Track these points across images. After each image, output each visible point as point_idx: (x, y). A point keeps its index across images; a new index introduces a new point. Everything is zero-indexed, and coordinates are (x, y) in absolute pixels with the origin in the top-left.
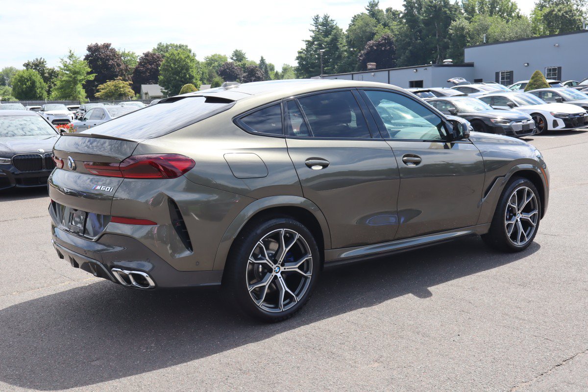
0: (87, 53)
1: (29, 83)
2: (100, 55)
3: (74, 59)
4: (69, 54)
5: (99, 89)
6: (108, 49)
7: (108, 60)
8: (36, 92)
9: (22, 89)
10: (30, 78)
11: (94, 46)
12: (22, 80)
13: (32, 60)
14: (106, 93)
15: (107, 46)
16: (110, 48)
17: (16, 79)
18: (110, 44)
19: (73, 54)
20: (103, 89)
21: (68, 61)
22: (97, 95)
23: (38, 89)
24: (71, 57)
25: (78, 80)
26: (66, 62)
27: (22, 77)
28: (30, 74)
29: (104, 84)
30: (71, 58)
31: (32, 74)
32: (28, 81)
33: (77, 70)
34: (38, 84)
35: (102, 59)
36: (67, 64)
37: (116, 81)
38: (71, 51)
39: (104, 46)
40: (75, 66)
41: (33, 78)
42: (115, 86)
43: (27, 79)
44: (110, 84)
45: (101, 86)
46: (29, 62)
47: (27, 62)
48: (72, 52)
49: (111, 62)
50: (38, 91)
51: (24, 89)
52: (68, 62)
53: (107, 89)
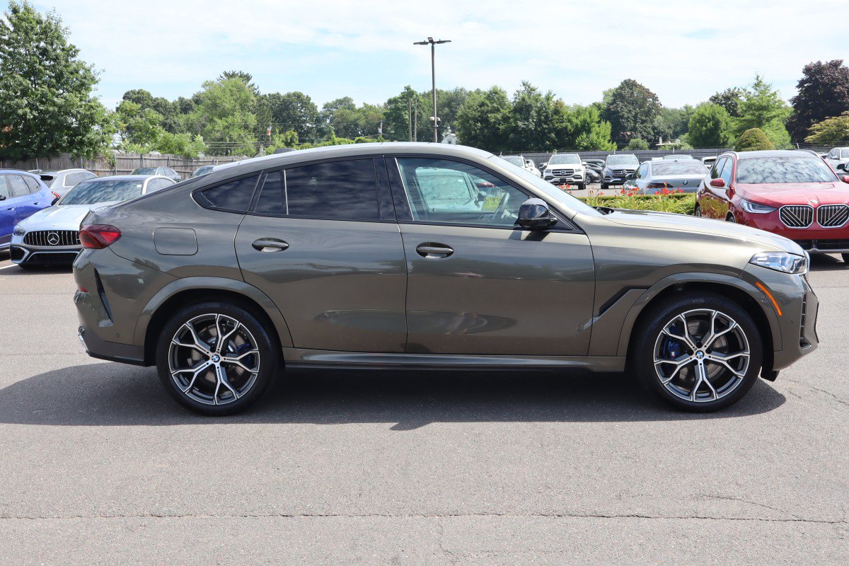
0: (803, 76)
1: (710, 124)
2: (822, 78)
3: (763, 89)
4: (756, 81)
5: (812, 130)
6: (836, 69)
7: (834, 86)
8: (719, 136)
9: (701, 133)
10: (713, 117)
11: (815, 66)
12: (702, 120)
13: (721, 90)
14: (823, 136)
15: (835, 65)
16: (841, 67)
17: (694, 118)
18: (841, 61)
19: (761, 82)
20: (818, 130)
21: (753, 91)
22: (809, 138)
23: (722, 132)
24: (757, 85)
25: (764, 119)
26: (750, 93)
27: (702, 115)
28: (714, 112)
29: (822, 123)
30: (758, 88)
31: (716, 112)
32: (709, 122)
33: (765, 104)
34: (723, 126)
35: (825, 85)
36: (751, 96)
37: (840, 118)
38: (758, 77)
39: (830, 64)
40: (761, 99)
41: (718, 116)
42: (838, 126)
43: (708, 118)
44: (831, 122)
45: (817, 126)
46: (718, 95)
47: (715, 94)
48: (759, 79)
49: (838, 89)
50: (722, 135)
51: (703, 133)
52: (752, 93)
53: (825, 130)
